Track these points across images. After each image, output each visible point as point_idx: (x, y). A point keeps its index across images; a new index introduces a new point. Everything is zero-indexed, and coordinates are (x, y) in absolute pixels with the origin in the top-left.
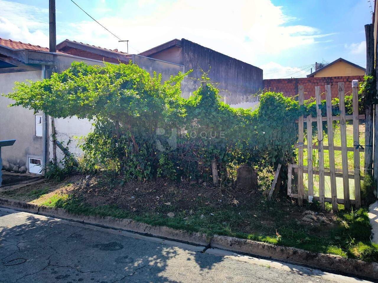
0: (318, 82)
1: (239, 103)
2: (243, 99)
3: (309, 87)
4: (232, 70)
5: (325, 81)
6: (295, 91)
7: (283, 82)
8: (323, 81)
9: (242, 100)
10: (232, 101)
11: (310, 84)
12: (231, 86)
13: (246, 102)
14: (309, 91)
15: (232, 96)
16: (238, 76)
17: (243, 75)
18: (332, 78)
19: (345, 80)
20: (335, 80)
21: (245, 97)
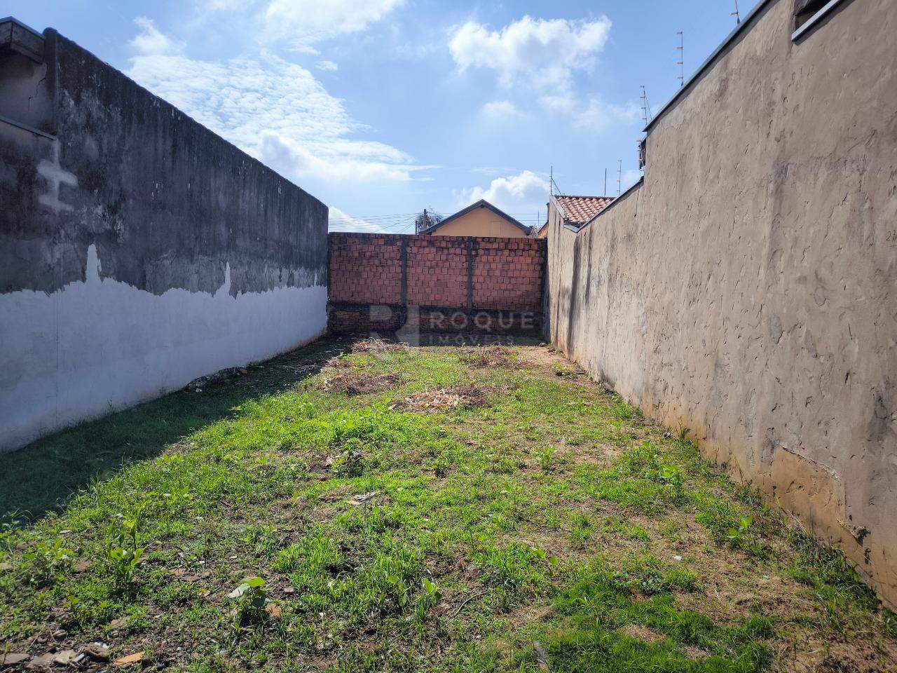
0: (450, 246)
1: (269, 290)
2: (280, 277)
3: (431, 257)
4: (250, 193)
5: (463, 246)
6: (401, 264)
7: (375, 241)
8: (459, 245)
9: (278, 280)
10: (248, 282)
11: (433, 250)
12: (248, 240)
13: (289, 285)
14: (431, 267)
15: (249, 268)
16: (266, 211)
17: (280, 210)
18: (478, 240)
19: (502, 246)
20: (483, 245)
21: (285, 272)
